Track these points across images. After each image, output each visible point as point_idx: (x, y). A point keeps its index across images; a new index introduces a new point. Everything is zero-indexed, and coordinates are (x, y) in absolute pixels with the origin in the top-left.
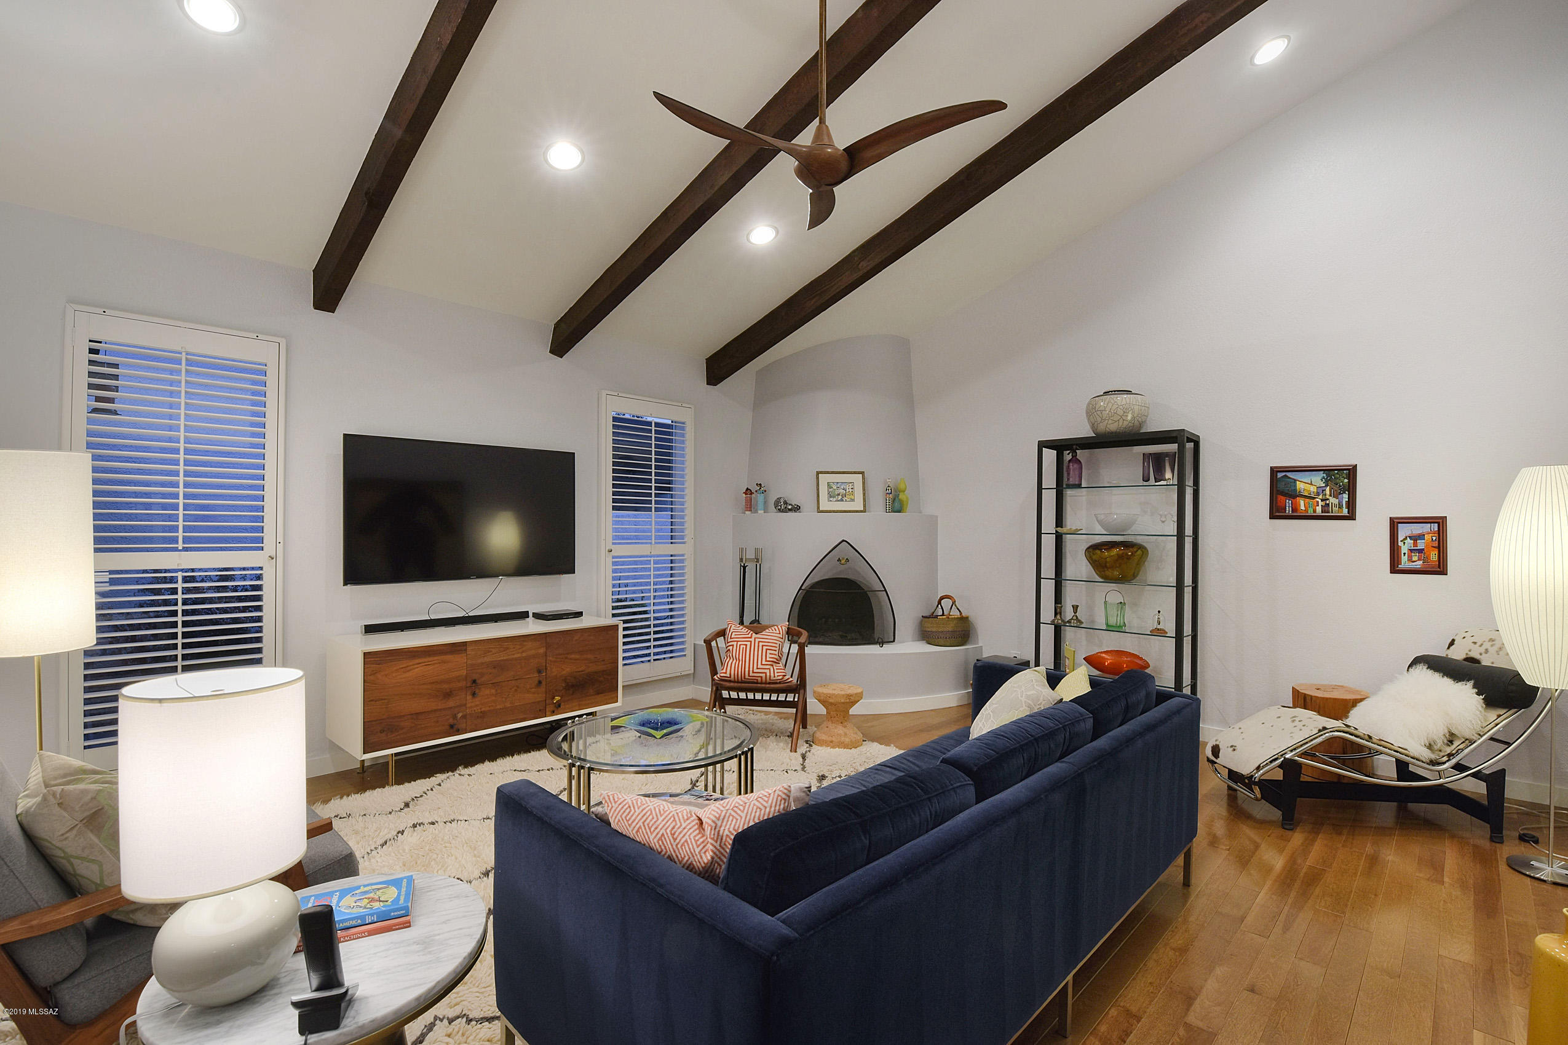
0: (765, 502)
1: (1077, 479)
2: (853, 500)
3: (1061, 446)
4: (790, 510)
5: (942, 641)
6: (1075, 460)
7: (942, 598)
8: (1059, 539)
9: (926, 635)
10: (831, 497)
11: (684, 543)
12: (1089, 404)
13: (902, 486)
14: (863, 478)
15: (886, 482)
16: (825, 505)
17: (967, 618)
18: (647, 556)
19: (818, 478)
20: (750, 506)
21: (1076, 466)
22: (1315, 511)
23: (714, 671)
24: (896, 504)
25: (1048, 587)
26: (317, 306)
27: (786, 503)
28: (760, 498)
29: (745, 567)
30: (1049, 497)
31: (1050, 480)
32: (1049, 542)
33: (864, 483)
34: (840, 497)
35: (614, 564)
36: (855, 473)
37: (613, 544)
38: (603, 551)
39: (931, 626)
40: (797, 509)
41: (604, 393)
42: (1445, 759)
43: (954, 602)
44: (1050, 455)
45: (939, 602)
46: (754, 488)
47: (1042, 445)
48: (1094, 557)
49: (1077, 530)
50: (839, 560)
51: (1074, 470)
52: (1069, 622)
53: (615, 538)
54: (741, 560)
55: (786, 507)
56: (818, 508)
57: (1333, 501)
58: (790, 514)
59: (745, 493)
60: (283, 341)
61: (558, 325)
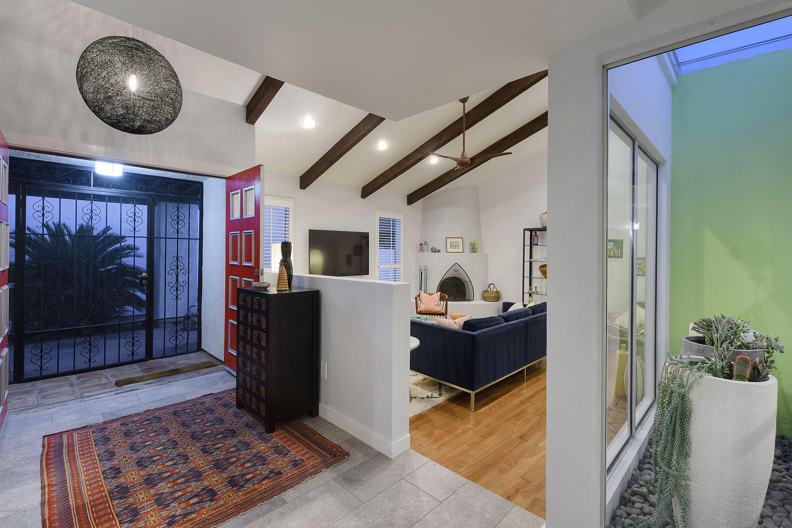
0: (427, 248)
1: (537, 242)
2: (459, 248)
3: (531, 230)
4: (437, 252)
5: (490, 300)
6: (536, 235)
7: (490, 285)
8: (531, 263)
9: (485, 298)
10: (451, 247)
11: (400, 264)
12: (540, 216)
13: (476, 243)
14: (462, 240)
15: (470, 241)
16: (449, 250)
17: (499, 292)
18: (389, 269)
19: (446, 240)
20: (422, 250)
21: (536, 237)
22: (611, 255)
23: (417, 309)
24: (473, 250)
25: (527, 280)
26: (301, 188)
27: (435, 249)
28: (426, 247)
29: (422, 273)
30: (527, 249)
31: (528, 242)
32: (527, 265)
33: (463, 242)
34: (454, 247)
35: (380, 271)
36: (460, 238)
37: (380, 264)
38: (376, 267)
39: (486, 295)
40: (439, 251)
41: (377, 210)
42: (639, 332)
43: (494, 286)
44: (528, 233)
45: (489, 286)
46: (423, 243)
47: (525, 230)
48: (542, 270)
49: (537, 260)
50: (455, 270)
51: (536, 239)
52: (534, 292)
53: (380, 262)
54: (420, 270)
55: (434, 250)
56: (447, 251)
57: (616, 251)
58: (437, 253)
59: (420, 245)
60: (293, 200)
61: (364, 188)
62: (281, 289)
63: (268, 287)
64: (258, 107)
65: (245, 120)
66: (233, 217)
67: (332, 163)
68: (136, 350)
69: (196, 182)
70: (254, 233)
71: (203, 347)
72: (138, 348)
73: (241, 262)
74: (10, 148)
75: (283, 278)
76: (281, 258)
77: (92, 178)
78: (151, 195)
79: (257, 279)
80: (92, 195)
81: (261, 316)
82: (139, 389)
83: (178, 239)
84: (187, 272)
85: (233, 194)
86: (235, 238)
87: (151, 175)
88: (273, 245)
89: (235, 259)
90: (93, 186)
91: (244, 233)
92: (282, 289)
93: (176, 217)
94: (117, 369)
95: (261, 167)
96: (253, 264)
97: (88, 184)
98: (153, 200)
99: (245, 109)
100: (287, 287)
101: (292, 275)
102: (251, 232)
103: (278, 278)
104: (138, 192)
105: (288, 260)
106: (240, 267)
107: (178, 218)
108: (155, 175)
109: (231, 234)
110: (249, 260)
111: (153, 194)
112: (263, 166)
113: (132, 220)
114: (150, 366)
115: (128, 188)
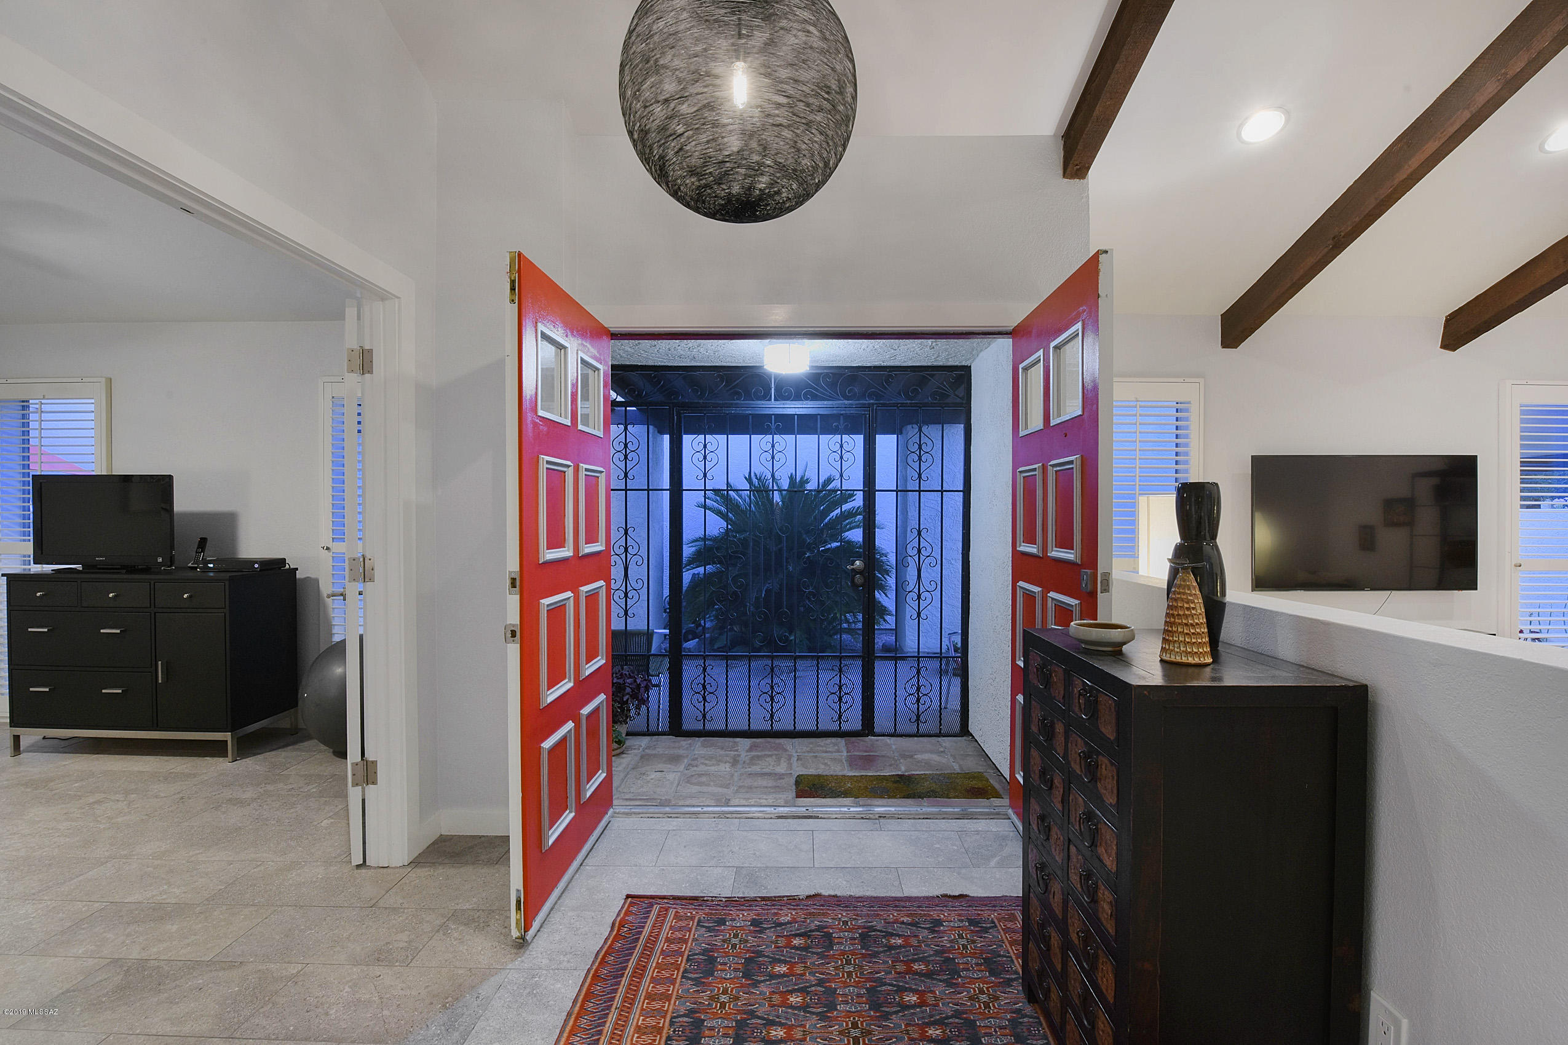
26: (1224, 343)
41: (1508, 383)
60: (1202, 381)
61: (1452, 320)
62: (1178, 659)
63: (1125, 643)
64: (1096, 113)
65: (1061, 172)
66: (1026, 428)
67: (1339, 245)
68: (845, 711)
69: (957, 366)
70: (1079, 462)
71: (972, 728)
72: (848, 709)
73: (1045, 548)
74: (615, 336)
75: (1187, 616)
76: (1178, 540)
77: (773, 386)
78: (870, 405)
79: (1090, 608)
80: (773, 417)
81: (1098, 754)
82: (821, 818)
83: (942, 491)
84: (939, 562)
85: (1026, 369)
86: (1029, 482)
87: (869, 365)
88: (1142, 500)
89: (1030, 539)
90: (775, 400)
91: (1053, 466)
92: (1184, 660)
93: (916, 446)
94: (812, 743)
95: (1102, 258)
96: (1079, 555)
97: (766, 396)
98: (873, 414)
99: (1061, 143)
100: (1204, 654)
101: (1225, 604)
102: (1071, 462)
103: (1167, 615)
104: (846, 402)
105: (1207, 548)
106: (1042, 559)
107: (920, 448)
108: (877, 364)
109: (1020, 472)
110: (1065, 543)
111: (873, 404)
112: (1106, 252)
113: (838, 458)
114: (866, 751)
115: (830, 397)
